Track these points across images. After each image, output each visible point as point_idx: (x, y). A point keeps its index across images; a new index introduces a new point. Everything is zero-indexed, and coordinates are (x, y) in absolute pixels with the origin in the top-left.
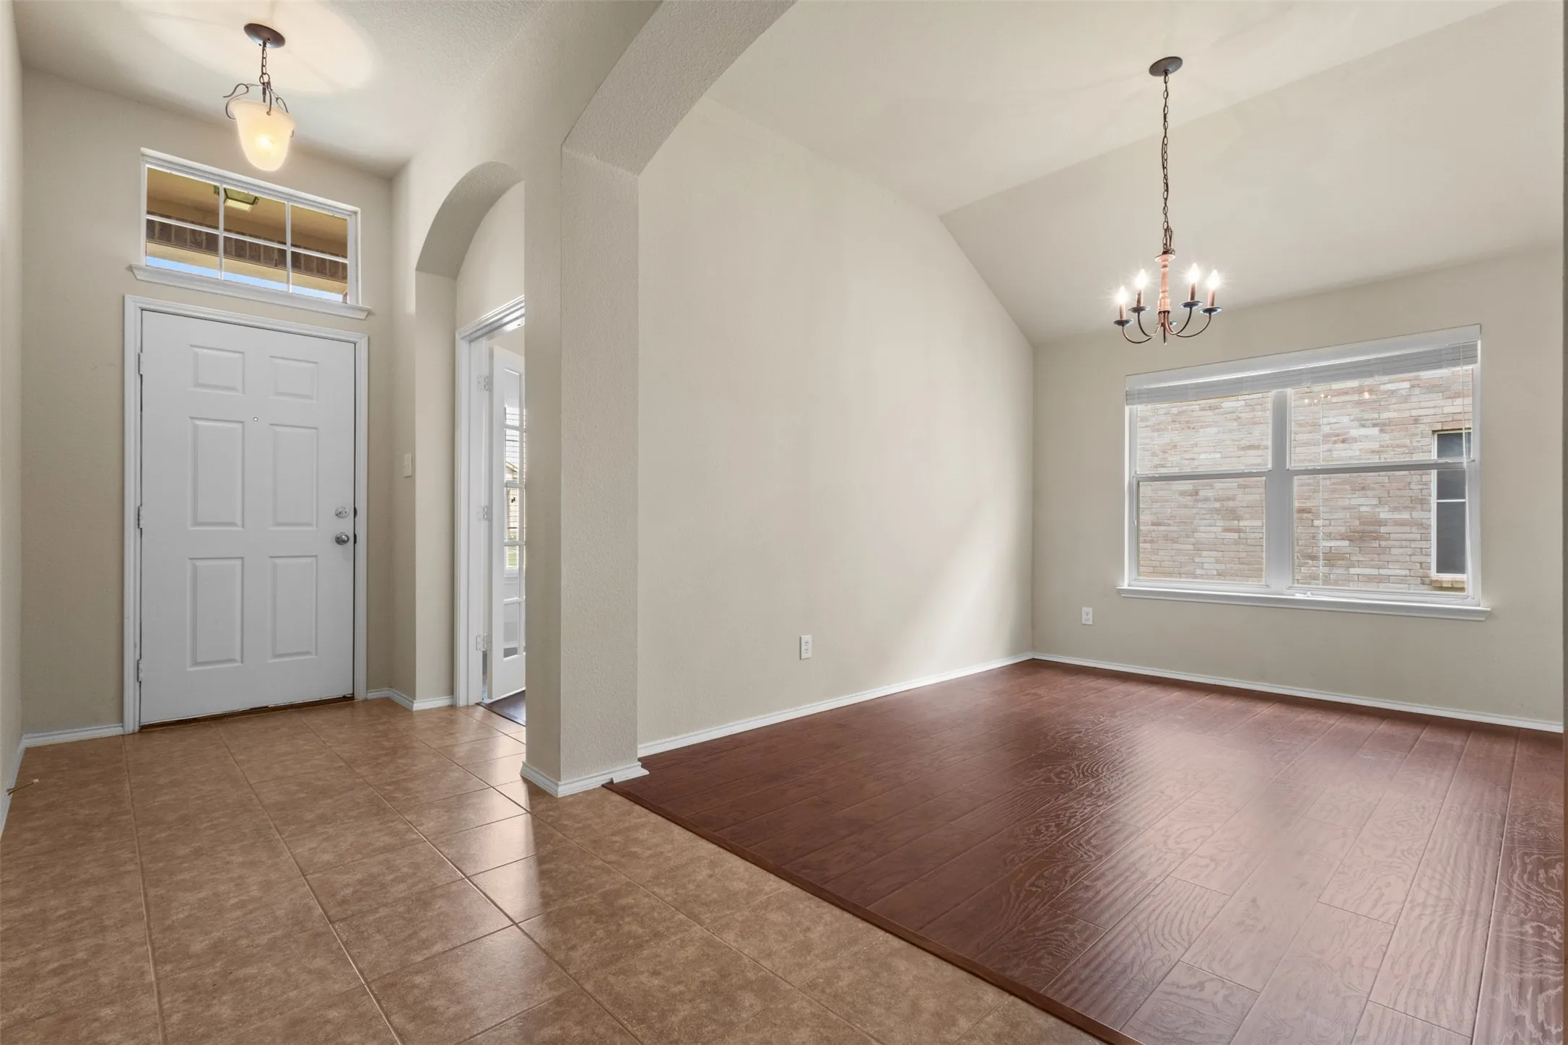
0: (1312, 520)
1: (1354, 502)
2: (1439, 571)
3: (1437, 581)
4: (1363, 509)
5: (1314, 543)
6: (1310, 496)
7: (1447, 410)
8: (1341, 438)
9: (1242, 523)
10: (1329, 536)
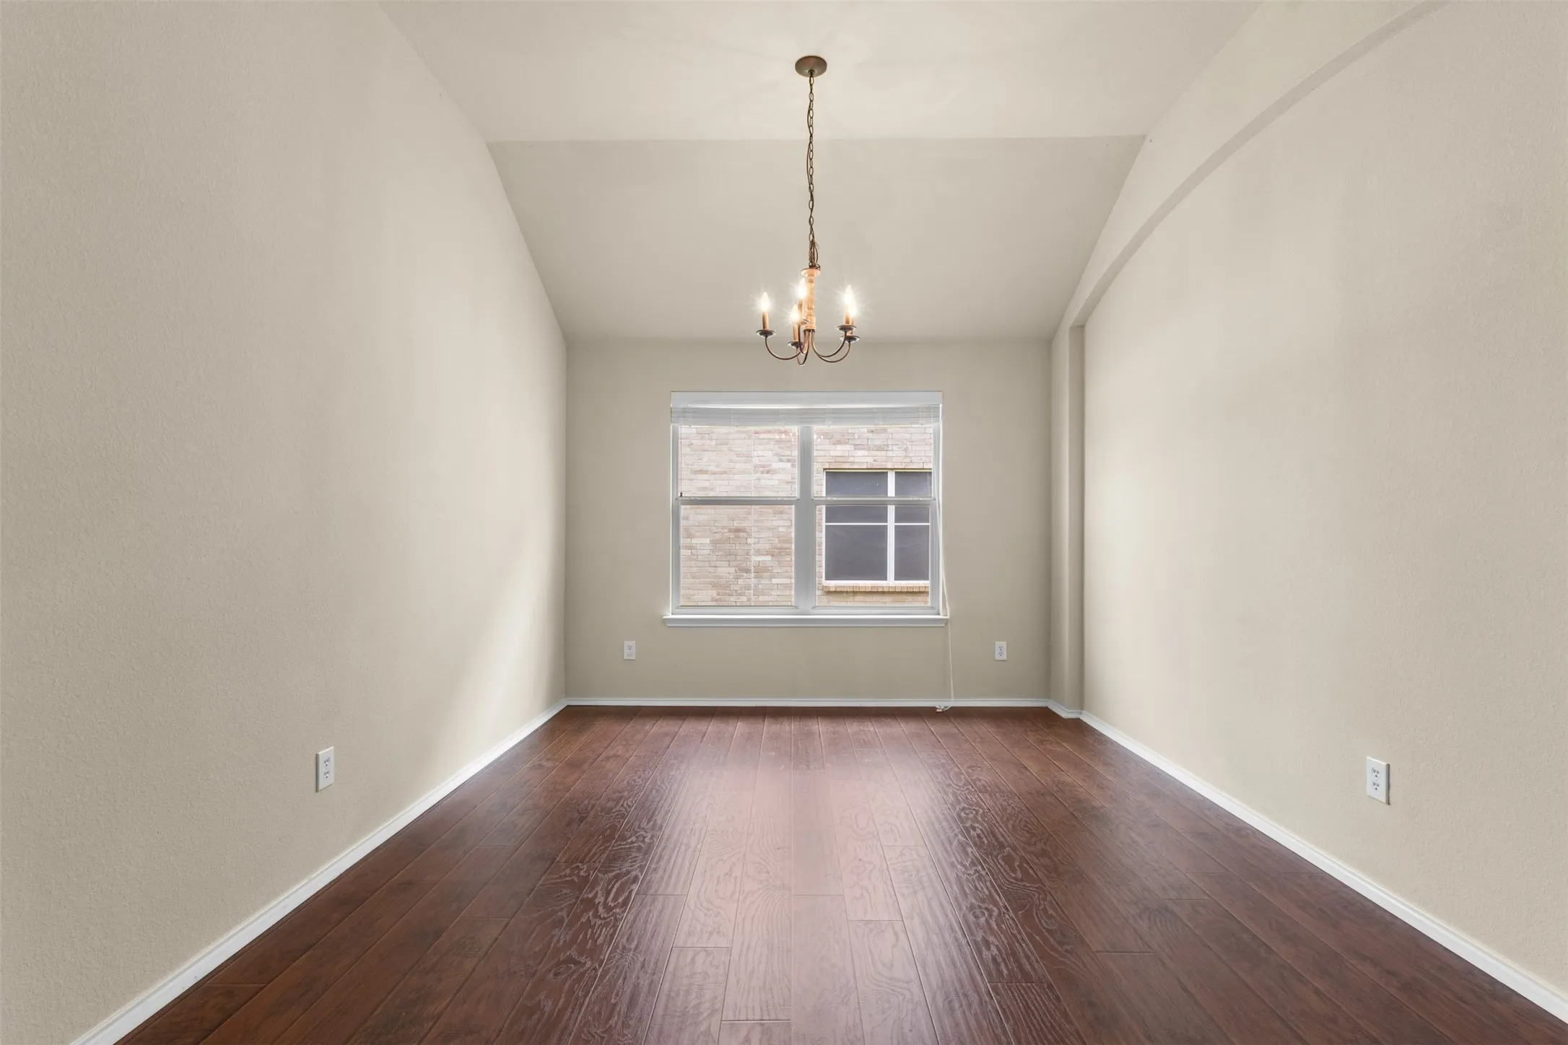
0: (746, 539)
1: (776, 523)
2: (827, 578)
3: (826, 587)
4: (781, 529)
5: (748, 558)
6: (745, 518)
7: (833, 453)
8: (766, 469)
9: (694, 541)
10: (759, 553)
